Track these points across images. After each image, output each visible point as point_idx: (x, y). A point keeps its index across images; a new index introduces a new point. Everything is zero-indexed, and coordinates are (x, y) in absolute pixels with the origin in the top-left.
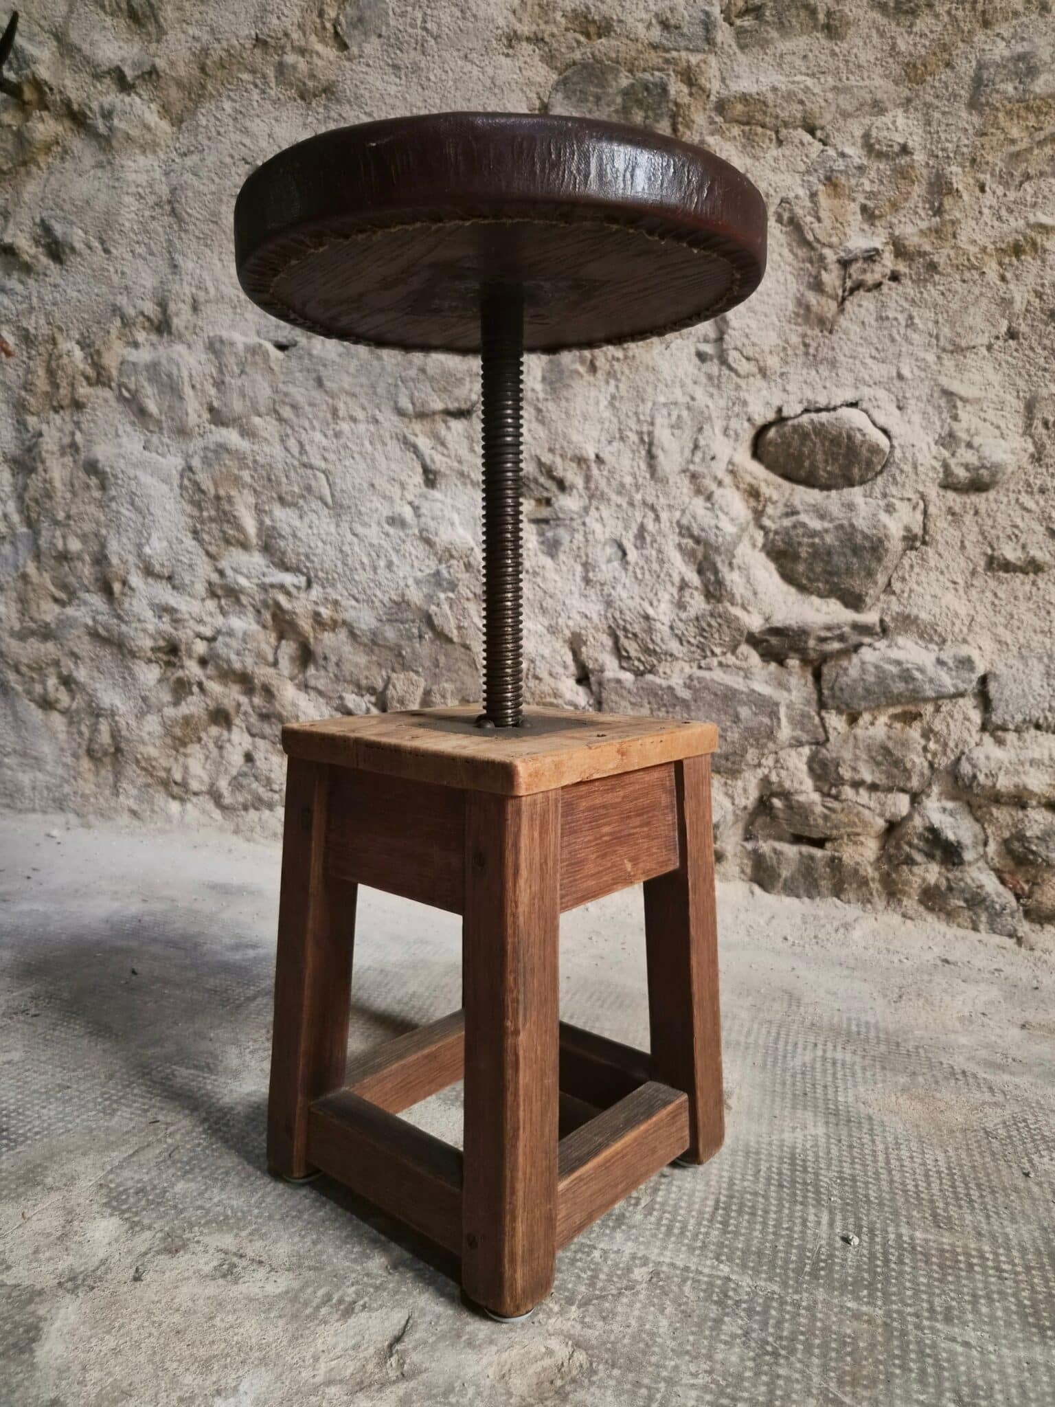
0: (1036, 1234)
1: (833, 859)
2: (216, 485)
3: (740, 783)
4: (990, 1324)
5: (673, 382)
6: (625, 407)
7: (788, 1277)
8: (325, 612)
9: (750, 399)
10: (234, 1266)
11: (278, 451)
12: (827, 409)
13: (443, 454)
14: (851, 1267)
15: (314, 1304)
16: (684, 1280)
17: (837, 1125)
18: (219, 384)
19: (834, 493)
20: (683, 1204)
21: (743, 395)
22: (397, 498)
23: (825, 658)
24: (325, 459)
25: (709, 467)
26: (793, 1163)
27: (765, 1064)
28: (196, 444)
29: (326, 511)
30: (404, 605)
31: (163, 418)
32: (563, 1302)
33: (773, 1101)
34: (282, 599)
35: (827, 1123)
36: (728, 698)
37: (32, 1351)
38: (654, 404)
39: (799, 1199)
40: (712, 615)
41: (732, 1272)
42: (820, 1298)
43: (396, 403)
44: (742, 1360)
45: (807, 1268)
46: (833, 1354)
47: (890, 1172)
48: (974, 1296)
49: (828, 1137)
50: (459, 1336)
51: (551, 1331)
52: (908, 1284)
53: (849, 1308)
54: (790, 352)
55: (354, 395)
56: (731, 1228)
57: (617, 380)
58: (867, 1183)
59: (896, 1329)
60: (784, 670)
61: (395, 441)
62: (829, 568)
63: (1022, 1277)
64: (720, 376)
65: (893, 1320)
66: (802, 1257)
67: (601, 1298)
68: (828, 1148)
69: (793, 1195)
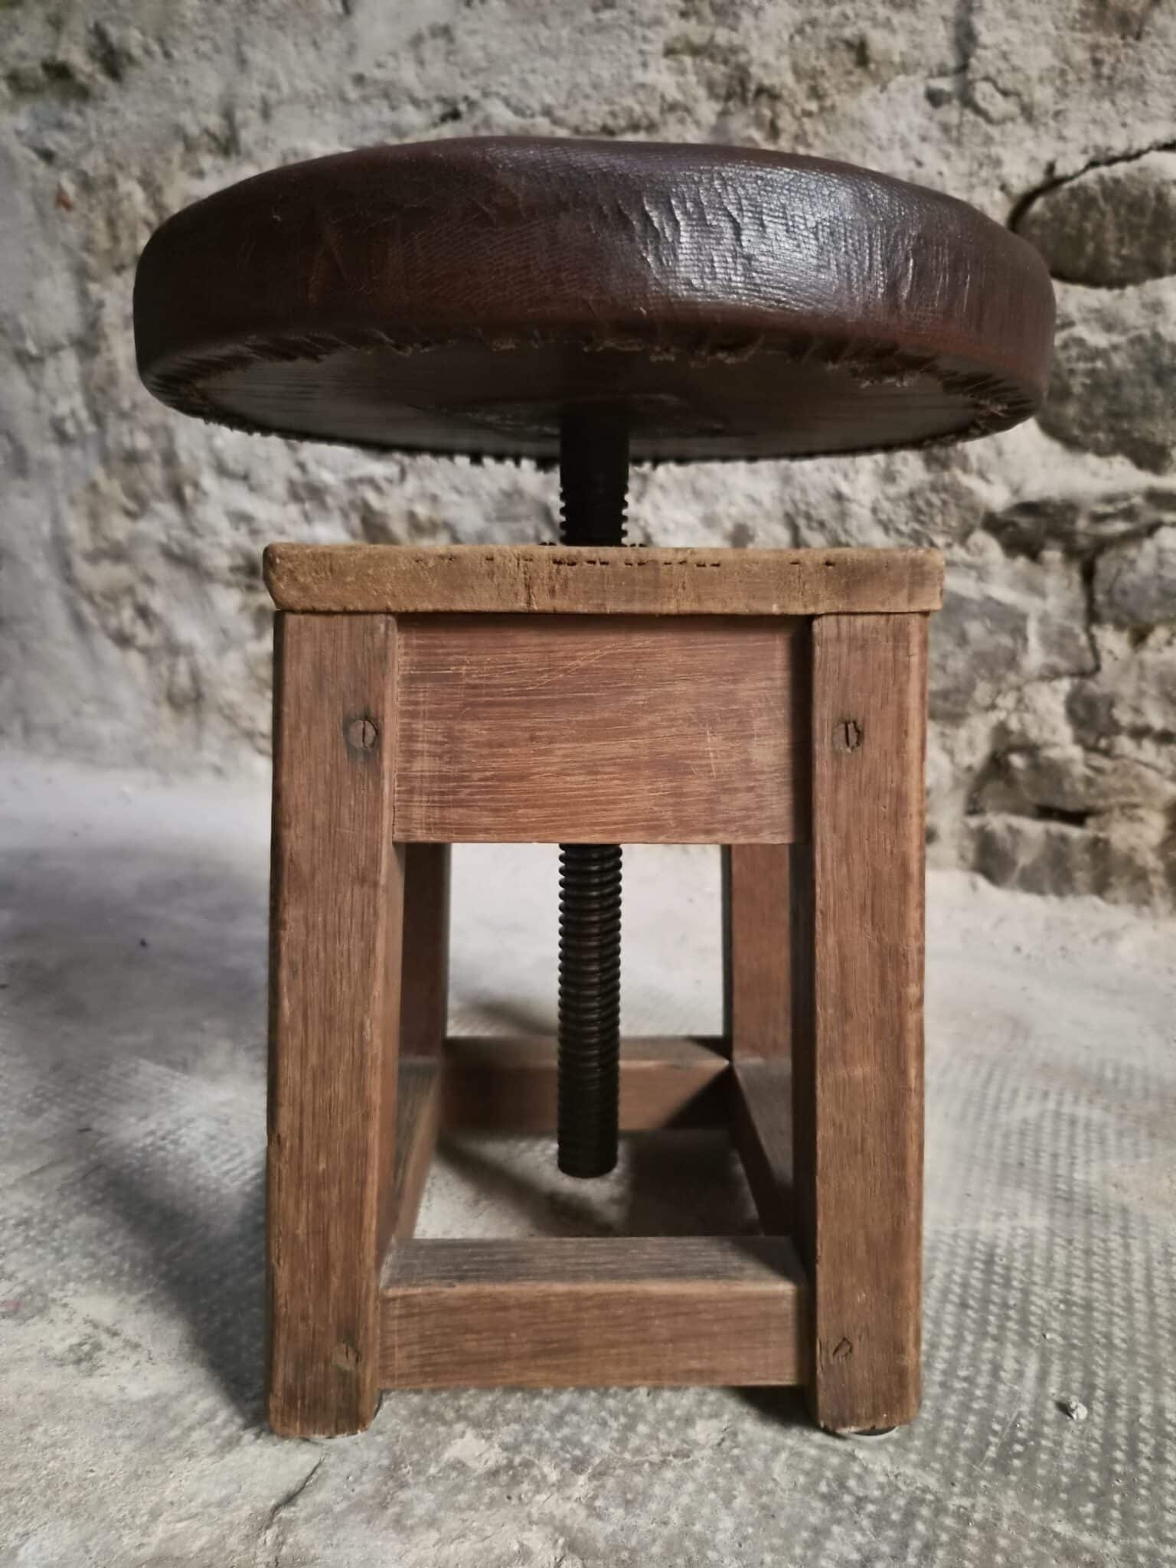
1: (1096, 841)
3: (963, 733)
7: (956, 1465)
8: (422, 511)
9: (1006, 155)
10: (97, 1347)
12: (1127, 157)
14: (1068, 1458)
15: (186, 1423)
17: (1069, 1215)
19: (1130, 290)
23: (1102, 545)
26: (988, 1271)
30: (516, 497)
32: (567, 1466)
33: (969, 1170)
34: (371, 497)
35: (1052, 1212)
36: (954, 610)
39: (992, 1330)
40: (934, 488)
42: (1007, 1509)
45: (992, 1452)
47: (1151, 1298)
49: (1052, 1233)
50: (383, 1506)
51: (535, 1516)
53: (1057, 1535)
54: (1071, 77)
58: (1110, 1315)
60: (1037, 567)
62: (1116, 408)
66: (984, 1431)
67: (636, 1468)
68: (1050, 1252)
69: (982, 1323)
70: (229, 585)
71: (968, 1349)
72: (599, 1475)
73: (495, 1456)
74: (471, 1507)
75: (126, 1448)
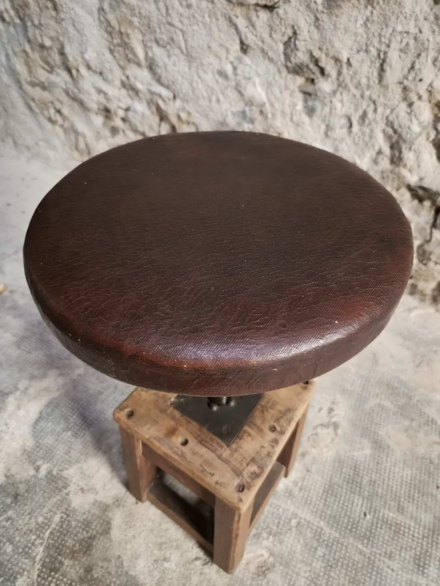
0: (432, 520)
1: (415, 284)
2: (119, 24)
4: (403, 561)
6: (374, 28)
7: (342, 530)
8: (184, 116)
13: (253, 34)
14: (364, 528)
16: (308, 528)
17: (375, 449)
22: (224, 57)
24: (181, 22)
25: (416, 86)
27: (355, 406)
29: (182, 57)
32: (268, 533)
33: (354, 430)
34: (160, 102)
37: (110, 533)
38: (394, 31)
39: (353, 490)
40: (391, 172)
41: (324, 525)
42: (351, 542)
44: (321, 567)
45: (349, 527)
46: (349, 569)
47: (389, 479)
48: (402, 547)
51: (263, 546)
52: (381, 539)
53: (359, 549)
57: (373, 7)
58: (379, 485)
59: (372, 560)
60: (420, 206)
61: (224, 19)
63: (420, 541)
65: (372, 555)
66: (349, 521)
67: (280, 533)
68: (369, 463)
69: (352, 488)
70: (97, 114)
71: (348, 496)
72: (275, 536)
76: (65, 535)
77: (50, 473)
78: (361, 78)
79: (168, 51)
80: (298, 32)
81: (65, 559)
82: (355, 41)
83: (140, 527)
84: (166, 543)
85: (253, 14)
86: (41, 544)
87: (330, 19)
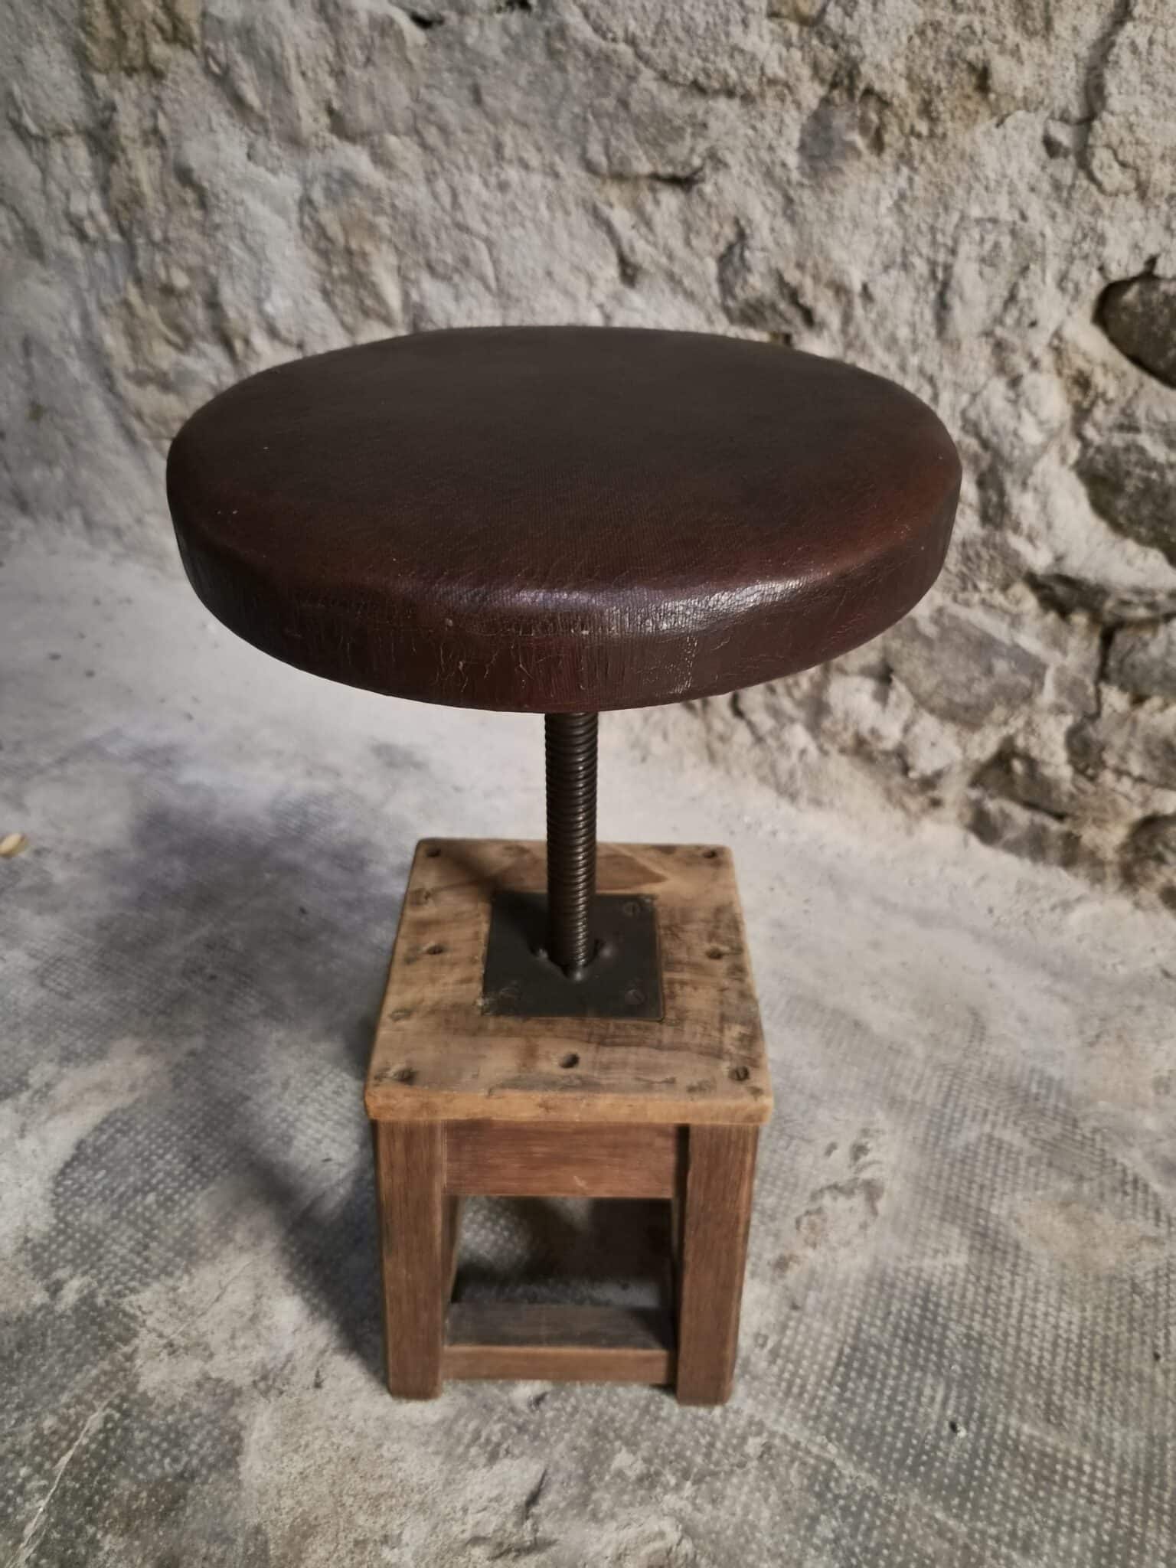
0: (1142, 1445)
1: (1070, 834)
2: (346, 232)
5: (998, 182)
6: (918, 215)
7: (889, 1470)
9: (1111, 232)
11: (422, 193)
13: (647, 241)
14: (950, 1465)
15: (465, 1442)
16: (792, 1461)
17: (981, 1251)
18: (338, 74)
20: (807, 1352)
21: (1103, 224)
22: (582, 295)
23: (1123, 624)
24: (486, 222)
25: (1023, 337)
26: (924, 1308)
27: (926, 1141)
28: (315, 163)
29: (488, 299)
31: (268, 115)
32: (679, 1474)
33: (923, 1204)
35: (972, 1248)
36: (983, 647)
37: (237, 1466)
38: (963, 218)
39: (921, 1361)
40: (985, 543)
41: (839, 1455)
42: (913, 1502)
43: (584, 150)
45: (909, 1461)
47: (1019, 1333)
48: (1059, 1521)
49: (968, 1270)
50: (585, 1505)
51: (666, 1510)
52: (999, 1496)
53: (937, 1521)
55: (524, 125)
56: (848, 1395)
57: (914, 169)
58: (992, 1347)
59: (973, 1554)
60: (1063, 625)
61: (581, 211)
62: (1160, 514)
63: (1111, 1503)
64: (1072, 187)
65: (974, 1541)
66: (907, 1444)
67: (714, 1474)
68: (965, 1289)
69: (916, 1354)
71: (905, 1378)
72: (698, 1481)
73: (639, 1467)
74: (632, 1504)
75: (438, 1461)
76: (112, 1467)
77: (87, 1300)
78: (896, 326)
79: (456, 287)
80: (748, 231)
81: (106, 1533)
82: (878, 245)
83: (322, 1449)
84: (392, 1496)
85: (646, 197)
86: (44, 1490)
87: (819, 199)
